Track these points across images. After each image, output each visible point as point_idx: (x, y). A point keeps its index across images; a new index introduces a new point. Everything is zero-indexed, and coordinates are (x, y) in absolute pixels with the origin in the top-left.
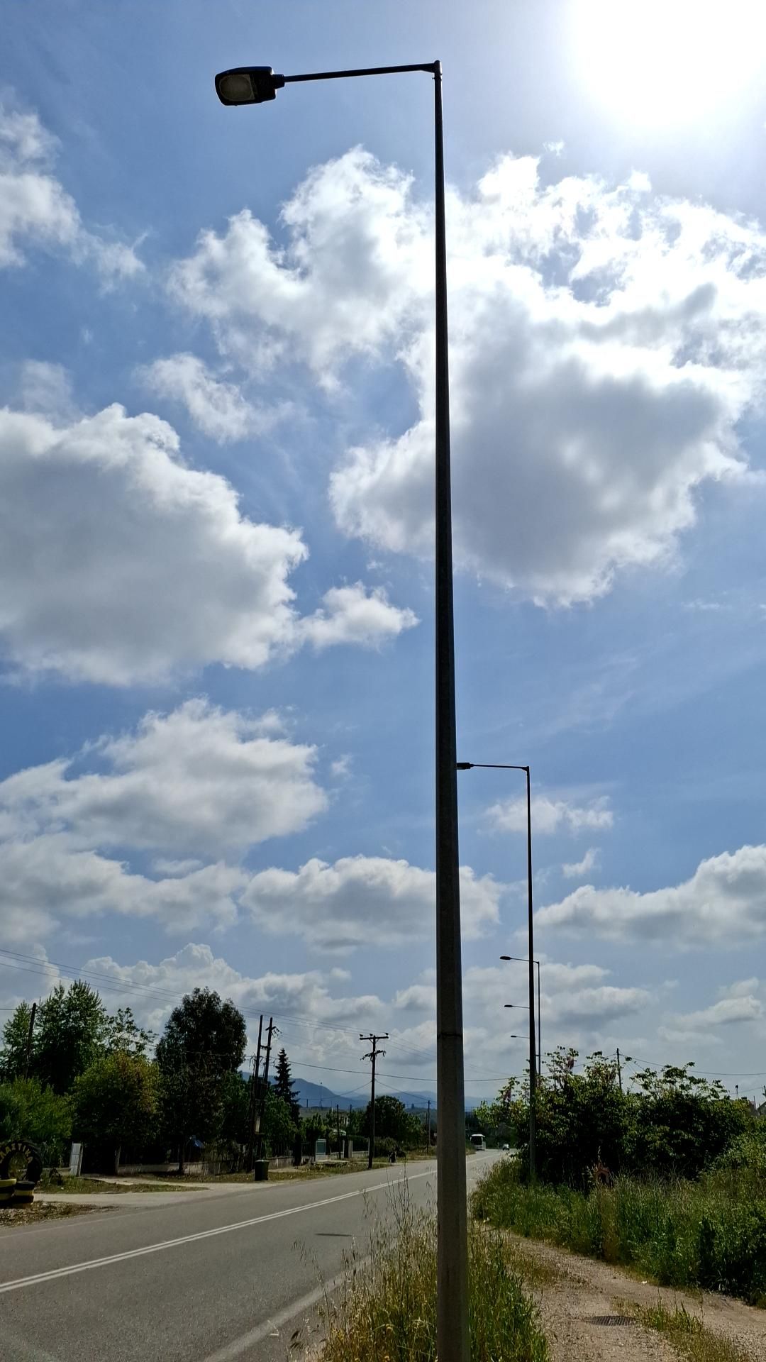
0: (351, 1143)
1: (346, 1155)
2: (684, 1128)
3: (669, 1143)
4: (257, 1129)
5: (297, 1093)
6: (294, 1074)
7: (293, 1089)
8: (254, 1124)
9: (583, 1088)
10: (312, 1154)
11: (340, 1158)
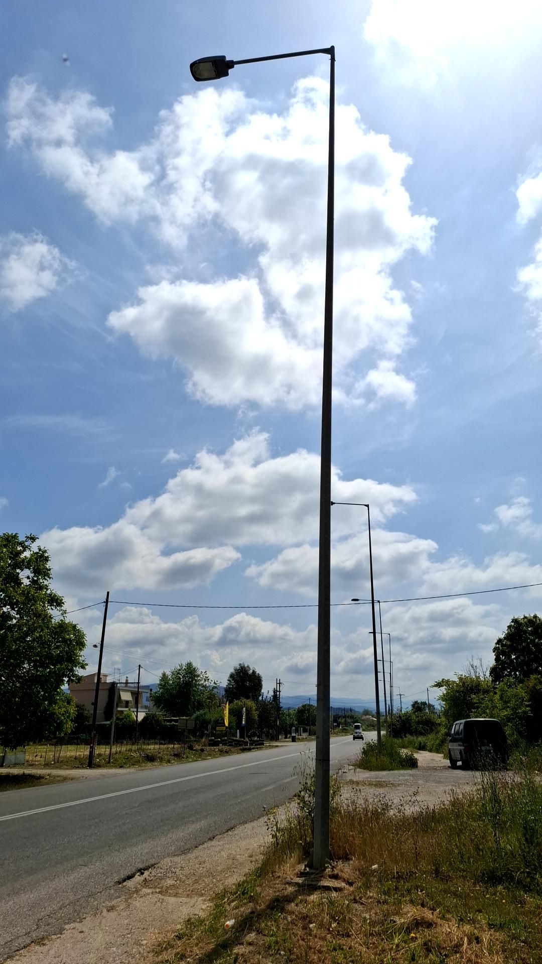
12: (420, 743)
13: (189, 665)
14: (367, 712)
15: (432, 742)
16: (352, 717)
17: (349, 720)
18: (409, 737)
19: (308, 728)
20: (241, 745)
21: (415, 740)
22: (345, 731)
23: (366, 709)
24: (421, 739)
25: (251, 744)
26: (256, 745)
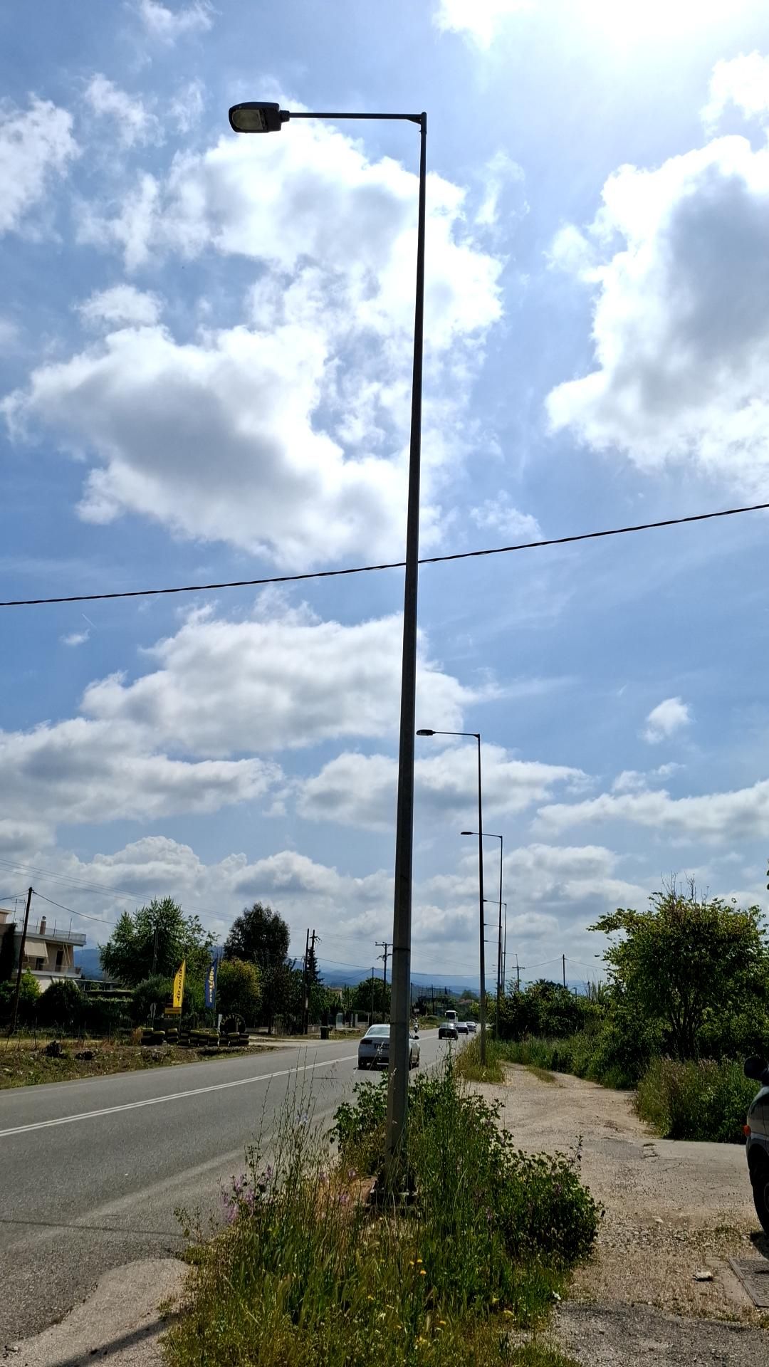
0: (357, 1015)
1: (354, 1026)
2: (567, 1017)
3: (560, 1024)
4: (307, 1006)
5: (322, 979)
6: (320, 965)
7: (319, 977)
8: (305, 1003)
9: (522, 998)
10: (334, 1023)
11: (350, 1027)
12: (556, 1054)
13: (168, 903)
14: (468, 995)
15: (585, 1056)
16: (444, 1001)
17: (439, 1005)
18: (531, 1041)
19: (368, 1014)
20: (202, 1044)
21: (546, 1048)
22: (431, 1021)
23: (467, 989)
24: (556, 1045)
25: (224, 1043)
26: (232, 1045)
